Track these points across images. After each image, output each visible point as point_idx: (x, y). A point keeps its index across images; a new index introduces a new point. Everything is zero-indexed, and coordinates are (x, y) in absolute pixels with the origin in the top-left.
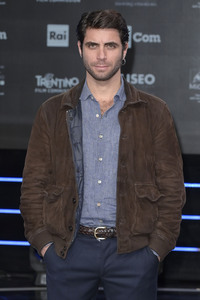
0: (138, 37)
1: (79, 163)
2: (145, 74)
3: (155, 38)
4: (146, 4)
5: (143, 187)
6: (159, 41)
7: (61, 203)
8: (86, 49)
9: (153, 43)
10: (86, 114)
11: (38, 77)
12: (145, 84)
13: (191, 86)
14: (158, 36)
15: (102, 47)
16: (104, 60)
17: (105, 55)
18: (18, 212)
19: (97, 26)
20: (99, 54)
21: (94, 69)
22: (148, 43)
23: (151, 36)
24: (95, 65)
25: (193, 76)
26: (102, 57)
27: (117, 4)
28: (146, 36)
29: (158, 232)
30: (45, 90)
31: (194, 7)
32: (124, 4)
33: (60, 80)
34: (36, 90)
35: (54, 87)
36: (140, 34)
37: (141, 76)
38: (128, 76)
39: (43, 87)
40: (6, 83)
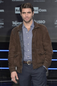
0: (40, 10)
1: (22, 46)
2: (42, 20)
3: (45, 10)
4: (42, 1)
5: (39, 50)
6: (46, 11)
7: (18, 57)
8: (22, 14)
9: (44, 12)
10: (24, 32)
11: (13, 22)
12: (42, 23)
13: (55, 23)
14: (46, 10)
15: (27, 13)
16: (28, 17)
17: (28, 15)
18: (7, 59)
19: (25, 8)
20: (26, 15)
21: (25, 19)
22: (43, 12)
23: (44, 10)
24: (25, 18)
25: (56, 21)
26: (27, 16)
27: (34, 1)
28: (42, 10)
29: (45, 61)
30: (15, 26)
31: (55, 1)
32: (36, 1)
33: (19, 23)
34: (12, 26)
35: (17, 25)
36: (41, 9)
37: (41, 21)
38: (38, 21)
39: (14, 25)
40: (4, 24)
